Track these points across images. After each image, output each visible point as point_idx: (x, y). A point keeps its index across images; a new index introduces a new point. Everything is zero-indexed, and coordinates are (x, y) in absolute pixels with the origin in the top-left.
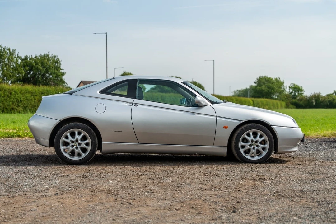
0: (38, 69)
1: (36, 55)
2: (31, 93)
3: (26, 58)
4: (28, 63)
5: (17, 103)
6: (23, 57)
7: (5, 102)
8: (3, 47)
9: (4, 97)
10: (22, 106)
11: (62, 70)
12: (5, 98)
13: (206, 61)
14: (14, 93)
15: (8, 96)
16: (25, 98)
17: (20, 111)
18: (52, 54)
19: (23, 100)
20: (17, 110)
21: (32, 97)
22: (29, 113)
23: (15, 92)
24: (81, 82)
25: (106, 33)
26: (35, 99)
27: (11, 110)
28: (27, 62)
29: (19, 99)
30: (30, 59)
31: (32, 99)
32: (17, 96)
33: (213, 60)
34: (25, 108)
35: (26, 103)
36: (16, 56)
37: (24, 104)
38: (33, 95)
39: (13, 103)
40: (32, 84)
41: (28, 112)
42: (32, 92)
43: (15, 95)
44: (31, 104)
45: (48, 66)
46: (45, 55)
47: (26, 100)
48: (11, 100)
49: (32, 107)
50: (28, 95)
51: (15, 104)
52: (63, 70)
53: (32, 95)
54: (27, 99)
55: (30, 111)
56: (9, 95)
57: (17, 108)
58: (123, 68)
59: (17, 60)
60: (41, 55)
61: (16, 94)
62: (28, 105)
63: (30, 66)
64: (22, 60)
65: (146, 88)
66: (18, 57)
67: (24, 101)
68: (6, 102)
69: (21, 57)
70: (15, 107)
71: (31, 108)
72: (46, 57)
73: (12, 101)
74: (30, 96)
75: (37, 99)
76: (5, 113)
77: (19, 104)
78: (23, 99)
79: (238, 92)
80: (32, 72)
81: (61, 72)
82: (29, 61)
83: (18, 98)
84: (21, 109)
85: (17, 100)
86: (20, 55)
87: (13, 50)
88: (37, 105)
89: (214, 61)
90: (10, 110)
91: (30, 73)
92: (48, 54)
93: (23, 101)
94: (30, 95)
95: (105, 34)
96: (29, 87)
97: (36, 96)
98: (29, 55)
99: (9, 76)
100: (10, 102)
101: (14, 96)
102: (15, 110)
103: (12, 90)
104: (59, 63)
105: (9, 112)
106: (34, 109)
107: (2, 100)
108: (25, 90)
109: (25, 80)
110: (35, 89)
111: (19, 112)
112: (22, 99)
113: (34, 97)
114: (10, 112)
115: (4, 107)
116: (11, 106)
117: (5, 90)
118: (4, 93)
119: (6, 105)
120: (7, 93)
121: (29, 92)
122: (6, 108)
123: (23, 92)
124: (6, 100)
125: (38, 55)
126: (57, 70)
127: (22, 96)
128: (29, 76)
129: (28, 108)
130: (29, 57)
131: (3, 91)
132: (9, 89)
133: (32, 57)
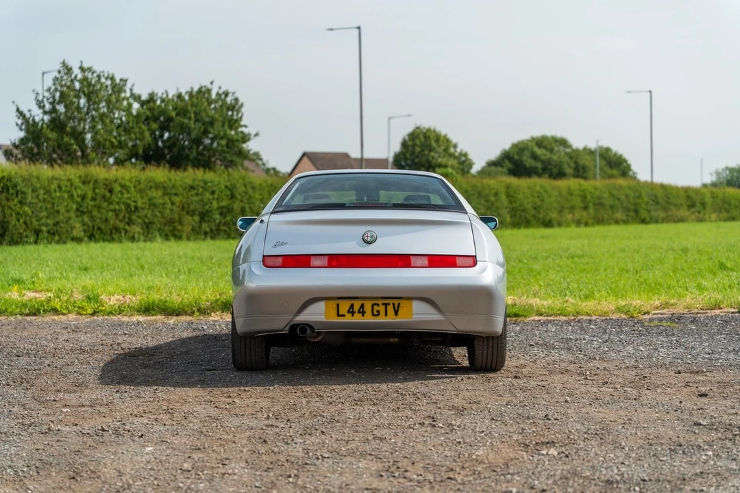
0: (183, 128)
1: (178, 89)
2: (163, 187)
3: (152, 98)
4: (156, 113)
5: (127, 215)
6: (144, 97)
7: (95, 213)
8: (98, 73)
9: (94, 199)
10: (140, 221)
11: (242, 126)
12: (98, 202)
13: (629, 92)
14: (119, 189)
15: (104, 197)
16: (146, 200)
17: (134, 233)
18: (220, 88)
19: (143, 206)
20: (126, 231)
21: (167, 200)
23: (122, 186)
24: (304, 154)
25: (359, 28)
26: (173, 204)
27: (111, 234)
28: (154, 109)
29: (133, 204)
30: (163, 101)
31: (164, 204)
32: (126, 195)
33: (648, 89)
34: (148, 227)
35: (149, 215)
36: (128, 94)
37: (146, 216)
38: (168, 194)
39: (117, 215)
40: (167, 166)
41: (154, 238)
42: (165, 185)
43: (122, 194)
44: (163, 217)
45: (208, 119)
46: (200, 91)
47: (150, 206)
48: (112, 207)
49: (165, 224)
50: (156, 194)
51: (121, 217)
52: (246, 126)
53: (165, 194)
54: (152, 205)
55: (161, 235)
56: (108, 195)
57: (127, 227)
58: (409, 116)
59: (130, 105)
60: (192, 89)
61: (125, 192)
62: (156, 220)
63: (162, 118)
64: (143, 104)
65: (473, 164)
66: (132, 95)
67: (145, 208)
68: (99, 212)
69: (140, 97)
70: (121, 225)
71: (162, 227)
72: (203, 93)
73: (115, 211)
74: (161, 197)
75: (177, 204)
76: (96, 241)
77: (134, 217)
78: (144, 203)
79: (728, 172)
80: (166, 135)
81: (242, 132)
82: (159, 106)
83: (128, 201)
84: (137, 229)
85: (128, 206)
86: (136, 91)
87: (121, 80)
88: (177, 219)
89: (650, 92)
90: (108, 233)
91: (162, 136)
92: (209, 86)
93: (142, 208)
94: (160, 193)
95: (357, 31)
96: (159, 174)
97: (176, 194)
98: (160, 92)
99: (108, 144)
100: (108, 211)
101: (119, 195)
102: (120, 233)
103: (116, 181)
104: (238, 110)
105: (106, 237)
106: (171, 228)
107: (90, 207)
108: (148, 182)
109: (151, 156)
110: (173, 179)
111: (133, 239)
112: (140, 204)
113: (170, 200)
114: (109, 238)
115: (93, 226)
116: (112, 222)
117: (96, 181)
118: (94, 189)
119: (98, 220)
120: (101, 191)
121: (157, 186)
122: (99, 229)
123: (142, 186)
124: (99, 207)
125: (183, 91)
126: (231, 128)
127: (139, 195)
128: (160, 144)
129: (154, 226)
130: (160, 95)
131: (91, 184)
132: (106, 180)
133: (167, 96)
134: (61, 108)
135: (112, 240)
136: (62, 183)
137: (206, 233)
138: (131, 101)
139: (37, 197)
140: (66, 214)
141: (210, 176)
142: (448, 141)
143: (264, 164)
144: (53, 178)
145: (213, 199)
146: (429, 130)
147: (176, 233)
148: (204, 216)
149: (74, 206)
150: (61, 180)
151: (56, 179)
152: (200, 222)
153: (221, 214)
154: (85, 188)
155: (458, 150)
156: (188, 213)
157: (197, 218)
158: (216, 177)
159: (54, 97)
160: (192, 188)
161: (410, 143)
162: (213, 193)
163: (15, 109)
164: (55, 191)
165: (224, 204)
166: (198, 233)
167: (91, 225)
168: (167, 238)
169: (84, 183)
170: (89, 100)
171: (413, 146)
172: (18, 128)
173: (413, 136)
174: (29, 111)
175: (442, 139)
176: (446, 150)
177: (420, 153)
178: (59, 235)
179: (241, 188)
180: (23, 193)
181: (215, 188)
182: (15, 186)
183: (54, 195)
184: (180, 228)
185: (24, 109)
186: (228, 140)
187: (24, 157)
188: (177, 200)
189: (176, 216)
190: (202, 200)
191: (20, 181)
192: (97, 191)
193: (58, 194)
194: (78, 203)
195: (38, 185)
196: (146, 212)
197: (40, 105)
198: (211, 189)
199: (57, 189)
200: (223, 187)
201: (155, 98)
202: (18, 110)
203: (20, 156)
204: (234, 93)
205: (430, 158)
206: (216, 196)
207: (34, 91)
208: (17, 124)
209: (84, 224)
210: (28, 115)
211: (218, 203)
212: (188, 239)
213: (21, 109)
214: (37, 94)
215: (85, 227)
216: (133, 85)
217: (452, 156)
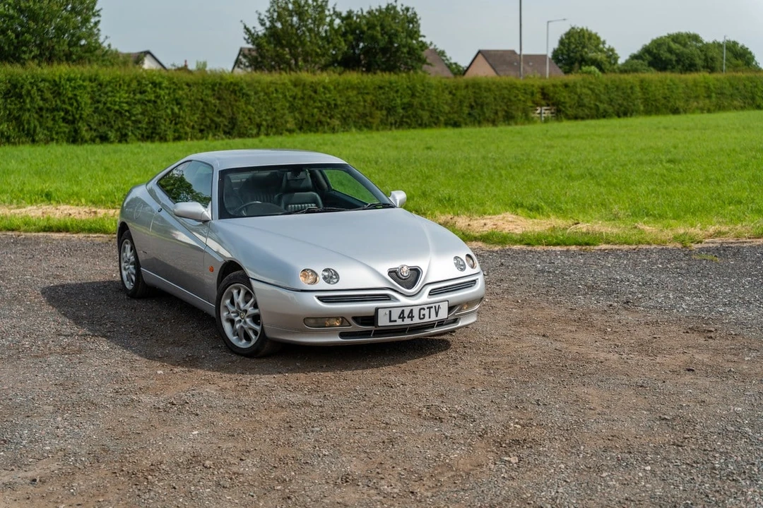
0: (373, 38)
1: (370, 7)
2: (357, 88)
3: (350, 15)
4: (353, 26)
5: (328, 111)
6: (344, 14)
7: (304, 110)
9: (302, 98)
10: (339, 115)
11: (421, 36)
12: (305, 101)
14: (322, 90)
15: (310, 96)
16: (344, 99)
17: (335, 126)
18: (402, 5)
19: (342, 103)
20: (328, 124)
21: (360, 98)
22: (354, 130)
23: (324, 87)
24: (479, 52)
26: (365, 101)
27: (316, 126)
28: (351, 24)
29: (333, 102)
30: (358, 16)
31: (358, 102)
32: (328, 95)
34: (345, 120)
35: (346, 111)
36: (332, 12)
37: (344, 111)
38: (361, 93)
39: (321, 111)
40: (361, 70)
41: (350, 128)
42: (359, 86)
43: (325, 94)
44: (357, 112)
45: (393, 31)
46: (387, 8)
47: (346, 104)
48: (316, 104)
49: (359, 118)
50: (351, 93)
51: (323, 113)
52: (424, 36)
53: (358, 93)
54: (349, 102)
55: (355, 127)
56: (313, 95)
58: (564, 19)
59: (332, 21)
60: (380, 7)
61: (327, 92)
62: (351, 115)
63: (357, 32)
64: (343, 19)
65: (619, 57)
66: (335, 12)
67: (343, 105)
68: (307, 108)
69: (341, 14)
70: (323, 119)
71: (357, 120)
72: (390, 9)
73: (318, 108)
74: (355, 96)
75: (369, 101)
76: (305, 132)
77: (334, 113)
78: (342, 101)
80: (361, 45)
81: (421, 41)
82: (356, 22)
83: (328, 100)
84: (336, 122)
85: (329, 104)
86: (338, 9)
88: (369, 114)
90: (314, 124)
91: (358, 45)
92: (394, 4)
93: (341, 105)
94: (355, 92)
96: (353, 77)
97: (368, 94)
98: (356, 10)
99: (314, 54)
100: (313, 108)
101: (323, 95)
102: (324, 126)
103: (319, 83)
104: (416, 22)
105: (313, 129)
107: (299, 105)
108: (345, 84)
109: (349, 62)
110: (365, 81)
111: (334, 130)
112: (339, 102)
113: (363, 97)
115: (303, 120)
116: (317, 117)
117: (304, 84)
118: (303, 91)
119: (306, 116)
120: (309, 92)
121: (353, 87)
122: (307, 122)
123: (340, 87)
124: (307, 105)
125: (374, 8)
126: (412, 39)
127: (338, 95)
128: (357, 51)
129: (350, 119)
130: (355, 13)
131: (301, 86)
132: (312, 82)
133: (362, 13)
134: (279, 25)
135: (317, 131)
136: (278, 86)
137: (391, 124)
138: (334, 17)
139: (259, 98)
140: (282, 112)
141: (393, 77)
142: (598, 38)
143: (447, 60)
144: (271, 82)
145: (398, 97)
146: (582, 30)
147: (369, 124)
148: (390, 110)
149: (288, 105)
150: (277, 84)
151: (274, 83)
152: (387, 115)
153: (403, 109)
154: (296, 90)
155: (607, 46)
156: (377, 108)
157: (384, 112)
158: (399, 79)
159: (272, 17)
160: (381, 88)
161: (567, 41)
162: (397, 91)
163: (243, 27)
164: (273, 93)
165: (405, 100)
166: (385, 124)
167: (300, 119)
168: (360, 129)
169: (295, 86)
170: (300, 19)
171: (569, 44)
172: (245, 42)
173: (570, 35)
174: (254, 28)
175: (594, 37)
176: (597, 46)
177: (574, 49)
178: (276, 128)
179: (419, 87)
180: (248, 95)
181: (398, 88)
182: (241, 89)
183: (271, 96)
184: (371, 120)
185: (250, 28)
186: (409, 48)
187: (250, 66)
188: (369, 98)
189: (367, 111)
190: (388, 98)
191: (245, 86)
192: (305, 92)
193: (275, 95)
194: (290, 102)
195: (259, 89)
196: (343, 108)
197: (262, 23)
198: (395, 89)
199: (275, 92)
200: (405, 87)
201: (352, 15)
202: (245, 27)
203: (247, 64)
204: (413, 9)
205: (584, 53)
206: (399, 94)
207: (257, 12)
208: (245, 39)
209: (295, 119)
210: (253, 31)
211: (401, 100)
212: (378, 130)
213: (247, 26)
214: (260, 14)
215: (296, 121)
216: (335, 5)
217: (601, 51)
